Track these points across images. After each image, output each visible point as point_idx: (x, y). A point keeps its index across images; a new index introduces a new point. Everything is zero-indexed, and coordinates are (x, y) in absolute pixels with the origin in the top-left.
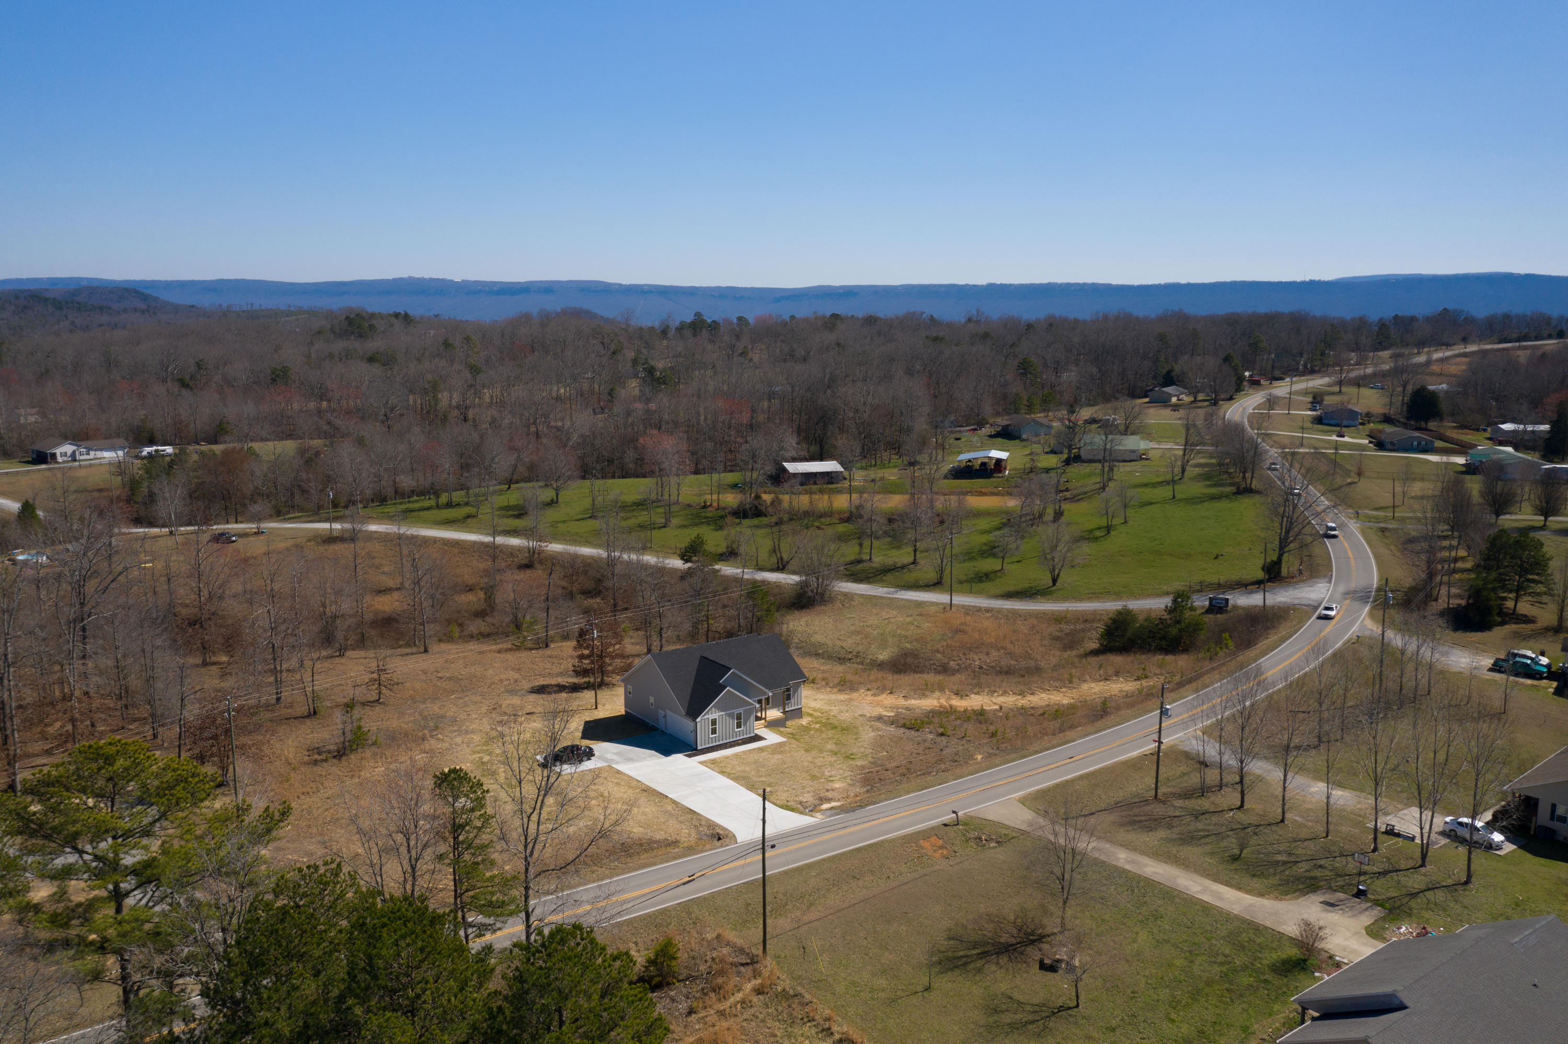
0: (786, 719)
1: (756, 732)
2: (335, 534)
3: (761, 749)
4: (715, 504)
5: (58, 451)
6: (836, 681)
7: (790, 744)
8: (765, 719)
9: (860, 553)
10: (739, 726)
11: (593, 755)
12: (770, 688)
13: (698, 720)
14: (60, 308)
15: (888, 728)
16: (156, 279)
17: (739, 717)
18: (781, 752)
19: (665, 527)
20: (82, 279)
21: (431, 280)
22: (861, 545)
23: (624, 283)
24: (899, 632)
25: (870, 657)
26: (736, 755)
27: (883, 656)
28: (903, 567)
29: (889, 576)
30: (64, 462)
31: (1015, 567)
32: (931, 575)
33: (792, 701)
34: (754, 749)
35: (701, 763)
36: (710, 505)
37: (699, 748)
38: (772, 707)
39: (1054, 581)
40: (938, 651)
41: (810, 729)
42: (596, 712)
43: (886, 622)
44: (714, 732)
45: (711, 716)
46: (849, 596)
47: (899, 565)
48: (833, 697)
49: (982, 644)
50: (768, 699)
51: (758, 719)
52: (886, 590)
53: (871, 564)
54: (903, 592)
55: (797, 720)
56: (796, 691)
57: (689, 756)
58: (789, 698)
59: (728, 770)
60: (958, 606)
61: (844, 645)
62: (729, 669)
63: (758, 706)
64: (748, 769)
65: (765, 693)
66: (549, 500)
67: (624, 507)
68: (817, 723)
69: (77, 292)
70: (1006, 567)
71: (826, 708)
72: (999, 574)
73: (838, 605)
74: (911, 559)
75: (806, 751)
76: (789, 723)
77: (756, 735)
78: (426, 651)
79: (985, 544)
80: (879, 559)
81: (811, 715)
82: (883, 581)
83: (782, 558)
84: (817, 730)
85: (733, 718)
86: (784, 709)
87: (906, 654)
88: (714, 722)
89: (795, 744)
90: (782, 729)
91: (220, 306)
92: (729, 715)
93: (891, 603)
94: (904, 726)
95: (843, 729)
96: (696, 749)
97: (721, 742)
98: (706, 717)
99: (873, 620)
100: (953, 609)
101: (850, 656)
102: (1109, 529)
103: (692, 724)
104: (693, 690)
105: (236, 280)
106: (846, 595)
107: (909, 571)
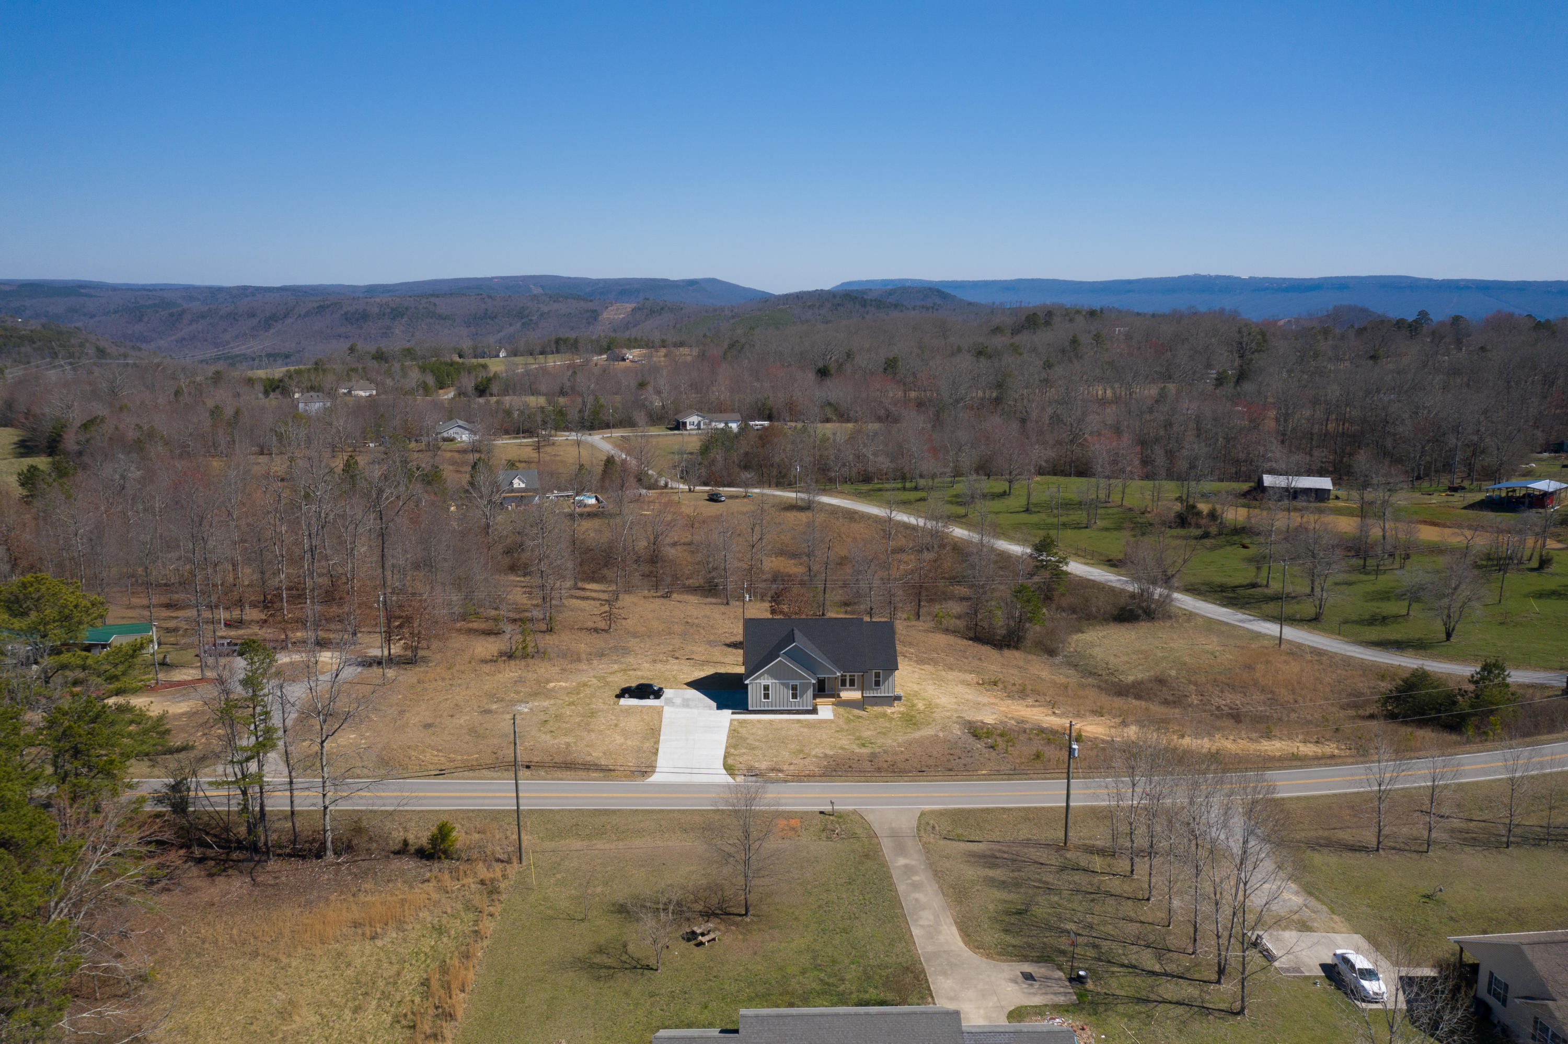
0: (866, 703)
1: (815, 706)
2: (800, 503)
3: (809, 725)
5: (688, 421)
7: (832, 723)
8: (837, 697)
9: (1257, 576)
10: (795, 696)
11: (662, 696)
12: (841, 670)
13: (748, 682)
14: (865, 306)
15: (957, 731)
16: (965, 279)
17: (794, 688)
18: (812, 727)
19: (1086, 527)
20: (907, 280)
21: (1217, 277)
22: (1258, 568)
23: (1435, 278)
25: (1122, 677)
26: (770, 721)
30: (691, 430)
31: (1426, 614)
33: (882, 688)
35: (732, 720)
36: (1150, 511)
37: (749, 707)
38: (851, 689)
39: (1449, 635)
41: (884, 717)
43: (1188, 647)
44: (767, 696)
45: (764, 681)
56: (886, 679)
57: (734, 713)
58: (877, 684)
60: (1294, 644)
62: (794, 642)
65: (833, 673)
66: (1001, 490)
67: (1066, 504)
68: (902, 713)
69: (891, 293)
72: (1400, 620)
73: (1168, 624)
76: (866, 708)
77: (815, 710)
78: (728, 604)
80: (1278, 586)
85: (788, 688)
86: (867, 693)
87: (1157, 680)
88: (766, 688)
89: (837, 724)
91: (994, 303)
92: (783, 684)
93: (1229, 631)
94: (975, 732)
96: (746, 707)
97: (775, 708)
98: (758, 681)
99: (1178, 643)
100: (1284, 646)
105: (1033, 280)
107: (1293, 602)
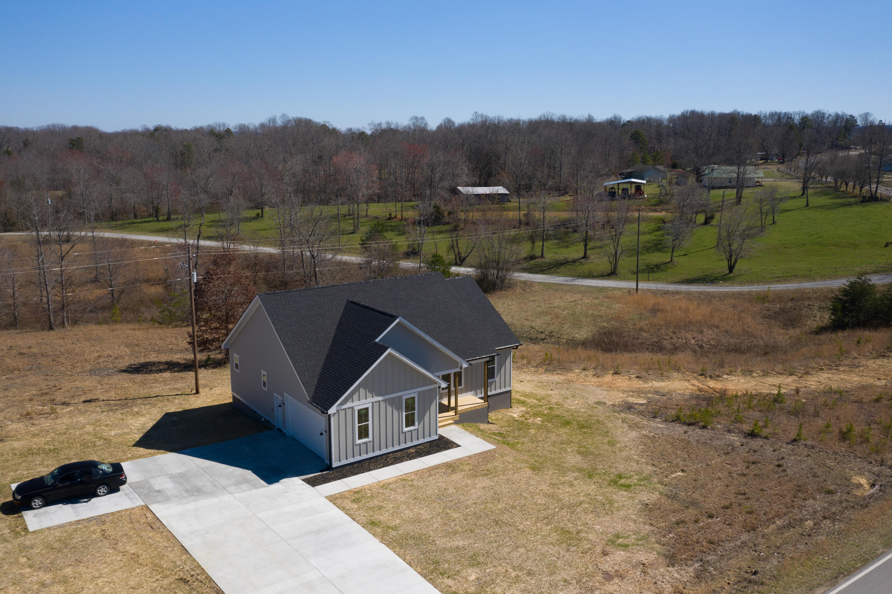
0: (489, 409)
1: (441, 431)
3: (450, 467)
4: (399, 216)
6: (538, 360)
7: (502, 455)
8: (455, 409)
9: (533, 250)
10: (410, 422)
11: (124, 482)
12: (464, 357)
13: (332, 410)
15: (653, 424)
17: (410, 406)
18: (487, 473)
19: (353, 233)
22: (533, 244)
24: (591, 312)
25: (566, 337)
26: (403, 480)
27: (582, 334)
28: (574, 261)
29: (562, 269)
31: (682, 259)
32: (605, 266)
33: (497, 379)
34: (436, 467)
35: (333, 499)
36: (395, 217)
37: (335, 464)
38: (467, 390)
39: (731, 268)
40: (641, 329)
41: (528, 427)
42: (192, 399)
43: (573, 303)
44: (363, 433)
45: (358, 404)
46: (526, 284)
47: (570, 260)
48: (544, 377)
49: (690, 322)
50: (458, 375)
51: (443, 409)
52: (562, 278)
53: (543, 260)
54: (580, 280)
55: (504, 411)
56: (502, 363)
57: (313, 483)
58: (491, 374)
59: (384, 517)
60: (643, 290)
61: (534, 325)
62: (394, 318)
63: (444, 385)
64: (425, 514)
65: (455, 364)
68: (536, 415)
70: (675, 259)
71: (541, 392)
72: (669, 265)
73: (519, 290)
74: (582, 254)
75: (533, 468)
76: (492, 416)
77: (441, 438)
79: (648, 242)
80: (550, 256)
81: (523, 403)
82: (558, 273)
83: (459, 253)
84: (539, 428)
85: (399, 409)
86: (486, 392)
87: (609, 333)
88: (363, 415)
89: (510, 456)
90: (482, 426)
92: (392, 402)
93: (572, 289)
94: (677, 419)
95: (582, 427)
96: (329, 467)
97: (377, 453)
98: (349, 405)
99: (557, 302)
100: (639, 292)
101: (543, 336)
102: (762, 229)
103: (322, 419)
104: (329, 357)
106: (525, 283)
107: (581, 264)
